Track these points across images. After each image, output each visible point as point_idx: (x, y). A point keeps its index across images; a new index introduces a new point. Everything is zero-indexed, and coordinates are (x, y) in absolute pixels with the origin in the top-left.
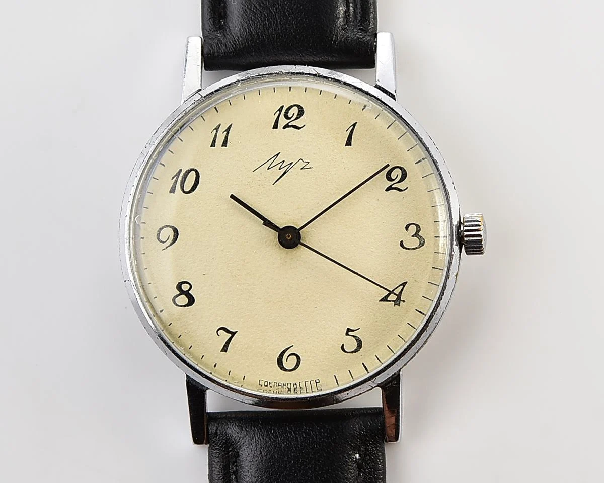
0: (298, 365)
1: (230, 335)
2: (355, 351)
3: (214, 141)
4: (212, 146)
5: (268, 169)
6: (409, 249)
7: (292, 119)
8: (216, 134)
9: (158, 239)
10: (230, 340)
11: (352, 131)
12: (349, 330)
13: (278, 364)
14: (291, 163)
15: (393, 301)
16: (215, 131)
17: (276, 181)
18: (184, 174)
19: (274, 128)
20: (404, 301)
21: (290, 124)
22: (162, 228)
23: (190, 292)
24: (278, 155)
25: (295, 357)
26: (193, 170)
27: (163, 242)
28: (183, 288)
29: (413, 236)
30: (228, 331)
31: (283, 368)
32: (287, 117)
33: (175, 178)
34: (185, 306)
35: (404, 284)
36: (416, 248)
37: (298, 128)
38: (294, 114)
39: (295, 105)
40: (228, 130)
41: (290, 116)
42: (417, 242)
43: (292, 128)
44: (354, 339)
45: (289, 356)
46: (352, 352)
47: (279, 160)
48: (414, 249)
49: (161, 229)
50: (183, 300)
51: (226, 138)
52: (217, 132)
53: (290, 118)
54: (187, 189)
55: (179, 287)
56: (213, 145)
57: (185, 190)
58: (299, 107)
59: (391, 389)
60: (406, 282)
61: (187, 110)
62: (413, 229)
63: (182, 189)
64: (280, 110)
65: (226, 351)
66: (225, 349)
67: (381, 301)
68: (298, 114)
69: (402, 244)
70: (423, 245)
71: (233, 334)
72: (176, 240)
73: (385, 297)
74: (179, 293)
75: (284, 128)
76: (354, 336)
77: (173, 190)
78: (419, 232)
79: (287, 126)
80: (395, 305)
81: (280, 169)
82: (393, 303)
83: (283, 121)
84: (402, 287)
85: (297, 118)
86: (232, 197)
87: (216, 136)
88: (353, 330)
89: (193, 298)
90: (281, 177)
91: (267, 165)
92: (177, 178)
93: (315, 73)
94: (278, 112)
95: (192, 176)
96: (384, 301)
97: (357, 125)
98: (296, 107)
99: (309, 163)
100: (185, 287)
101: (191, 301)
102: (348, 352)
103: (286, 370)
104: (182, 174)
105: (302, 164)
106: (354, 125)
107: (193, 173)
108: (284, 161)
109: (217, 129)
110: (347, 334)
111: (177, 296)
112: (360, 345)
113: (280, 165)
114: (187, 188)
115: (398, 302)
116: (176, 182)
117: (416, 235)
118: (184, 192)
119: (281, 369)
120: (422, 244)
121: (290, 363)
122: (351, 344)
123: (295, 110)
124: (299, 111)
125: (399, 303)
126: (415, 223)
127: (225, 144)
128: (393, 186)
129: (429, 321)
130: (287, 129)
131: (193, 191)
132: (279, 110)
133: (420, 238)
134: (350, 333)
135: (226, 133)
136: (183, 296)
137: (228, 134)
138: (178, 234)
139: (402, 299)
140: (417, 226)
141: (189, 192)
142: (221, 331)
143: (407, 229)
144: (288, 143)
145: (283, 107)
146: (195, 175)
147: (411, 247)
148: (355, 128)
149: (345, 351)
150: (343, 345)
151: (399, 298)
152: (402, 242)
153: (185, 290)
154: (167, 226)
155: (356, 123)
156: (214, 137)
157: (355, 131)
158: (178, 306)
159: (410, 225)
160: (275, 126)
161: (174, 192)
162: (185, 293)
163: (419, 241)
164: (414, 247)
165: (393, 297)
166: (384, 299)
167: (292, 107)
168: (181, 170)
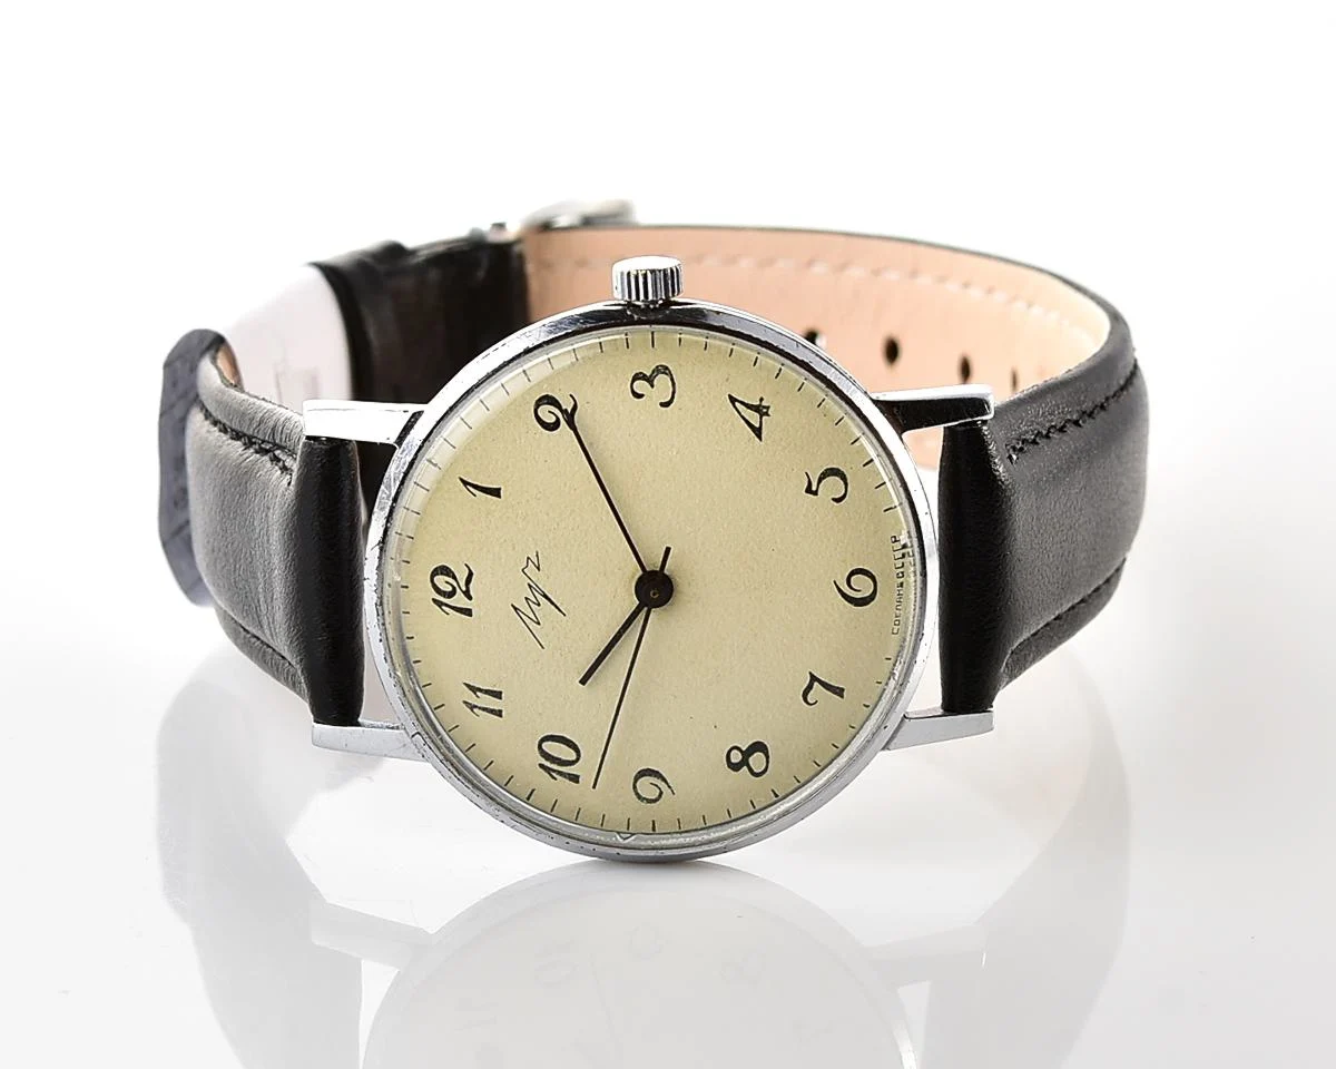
0: (866, 572)
1: (816, 684)
2: (845, 478)
3: (492, 711)
4: (501, 716)
5: (539, 623)
6: (674, 393)
7: (455, 584)
8: (480, 708)
9: (655, 800)
10: (824, 684)
11: (477, 487)
12: (809, 490)
13: (865, 605)
14: (530, 586)
15: (761, 418)
16: (475, 710)
17: (560, 610)
18: (547, 760)
19: (470, 615)
20: (761, 400)
21: (464, 589)
22: (637, 794)
23: (744, 749)
24: (516, 609)
25: (853, 578)
26: (540, 746)
27: (661, 793)
28: (737, 761)
29: (652, 386)
30: (810, 687)
31: (872, 597)
32: (451, 594)
33: (554, 774)
34: (767, 757)
35: (733, 400)
36: (672, 380)
37: (471, 574)
38: (447, 582)
39: (432, 581)
40: (474, 690)
41: (450, 589)
42: (661, 380)
43: (471, 586)
44: (824, 481)
45: (851, 588)
46: (846, 484)
47: (524, 607)
48: (673, 384)
49: (639, 797)
50: (757, 760)
51: (487, 692)
52: (476, 707)
53: (454, 588)
54: (573, 756)
55: (735, 767)
56: (499, 713)
58: (435, 573)
59: (907, 415)
60: (730, 397)
61: (441, 757)
62: (640, 386)
63: (572, 763)
64: (439, 604)
65: (843, 690)
66: (839, 692)
67: (760, 439)
68: (448, 575)
69: (666, 405)
70: (667, 368)
71: (813, 678)
72: (657, 772)
73: (754, 431)
74: (745, 768)
75: (470, 598)
76: (819, 482)
77: (575, 778)
78: (645, 375)
79: (467, 594)
80: (767, 414)
81: (539, 605)
82: (764, 418)
83: (459, 600)
84: (737, 404)
85: (454, 578)
86: (583, 682)
87: (484, 709)
88: (810, 483)
89: (754, 743)
90: (552, 603)
91: (533, 625)
92: (554, 771)
93: (377, 550)
94: (444, 607)
95: (552, 748)
96: (761, 433)
97: (465, 479)
98: (436, 579)
99: (528, 558)
100: (736, 757)
101: (759, 747)
102: (846, 491)
103: (875, 591)
104: (548, 764)
105: (531, 568)
106: (465, 483)
107: (545, 746)
108: (526, 599)
109: (472, 707)
110: (815, 493)
111: (751, 770)
112: (834, 472)
113: (533, 605)
114: (570, 755)
115: (761, 410)
116: (560, 773)
117: (650, 380)
118: (578, 759)
119: (873, 599)
120: (665, 370)
121: (863, 586)
122: (833, 486)
123: (441, 580)
124: (442, 574)
125: (764, 407)
126: (629, 383)
127: (498, 695)
128: (569, 419)
129: (795, 360)
130: (472, 593)
131: (576, 745)
132: (440, 607)
133: (656, 372)
134: (814, 488)
135: (478, 693)
136: (751, 760)
137: (480, 690)
138: (647, 769)
139: (758, 403)
140: (636, 378)
141: (578, 751)
142: (810, 698)
143: (640, 396)
144: (495, 592)
145: (434, 601)
146: (550, 743)
147: (671, 389)
148: (470, 481)
149: (844, 496)
150: (834, 500)
151: (756, 409)
152: (663, 405)
153: (740, 757)
154: (635, 787)
155: (461, 479)
156: (485, 713)
157: (475, 483)
158: (767, 767)
159: (633, 392)
160: (468, 612)
161: (578, 777)
162: (746, 757)
163: (660, 375)
164: (670, 384)
165: (754, 418)
166: (758, 432)
167: (434, 586)
168: (541, 766)
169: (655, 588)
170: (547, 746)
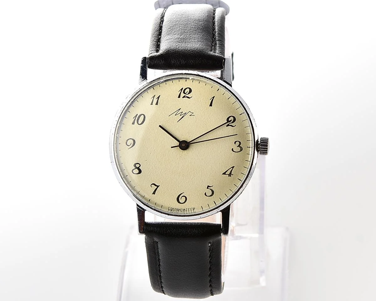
0: (186, 201)
1: (156, 187)
2: (211, 196)
3: (152, 102)
4: (151, 104)
5: (176, 115)
7: (187, 94)
8: (153, 99)
9: (126, 144)
10: (156, 189)
11: (212, 100)
12: (208, 186)
13: (177, 200)
14: (185, 113)
16: (153, 98)
18: (139, 116)
19: (178, 98)
20: (233, 175)
21: (185, 96)
22: (129, 139)
23: (140, 168)
24: (180, 109)
25: (184, 197)
26: (142, 114)
27: (129, 146)
29: (237, 147)
30: (156, 185)
32: (184, 93)
33: (135, 118)
34: (137, 174)
35: (233, 167)
37: (189, 98)
39: (188, 88)
43: (186, 98)
44: (210, 190)
45: (182, 197)
46: (209, 196)
47: (180, 111)
50: (137, 171)
51: (158, 101)
53: (186, 93)
54: (140, 123)
55: (135, 165)
56: (152, 104)
58: (190, 89)
59: (226, 214)
61: (141, 89)
63: (138, 123)
64: (182, 90)
65: (154, 194)
66: (154, 193)
67: (223, 174)
68: (189, 92)
69: (232, 150)
70: (242, 150)
71: (158, 186)
72: (134, 145)
73: (225, 172)
74: (134, 168)
75: (183, 98)
76: (210, 189)
79: (184, 97)
81: (181, 115)
82: (228, 175)
83: (182, 95)
84: (232, 168)
85: (189, 94)
86: (160, 126)
89: (141, 170)
92: (136, 118)
93: (197, 74)
98: (188, 89)
101: (140, 172)
102: (208, 196)
103: (180, 203)
104: (138, 116)
105: (190, 114)
106: (214, 97)
107: (143, 116)
108: (182, 112)
110: (208, 188)
112: (213, 193)
113: (180, 114)
114: (140, 122)
115: (230, 175)
116: (135, 119)
117: (239, 146)
118: (139, 124)
119: (178, 202)
120: (241, 150)
121: (182, 200)
122: (209, 193)
123: (188, 90)
124: (190, 91)
127: (157, 104)
128: (230, 125)
129: (243, 184)
130: (184, 98)
132: (181, 90)
133: (241, 148)
134: (209, 188)
135: (157, 99)
136: (137, 169)
137: (158, 99)
138: (135, 142)
140: (239, 142)
141: (141, 124)
142: (153, 185)
143: (235, 143)
144: (185, 104)
146: (143, 117)
147: (236, 151)
148: (214, 98)
149: (206, 196)
150: (206, 193)
151: (230, 173)
153: (137, 167)
154: (131, 139)
156: (152, 100)
157: (214, 100)
158: (134, 174)
159: (236, 141)
160: (179, 97)
161: (134, 124)
163: (240, 149)
164: (238, 151)
165: (228, 173)
166: (224, 174)
167: (186, 88)
168: (137, 114)
169: (184, 145)
170: (142, 116)
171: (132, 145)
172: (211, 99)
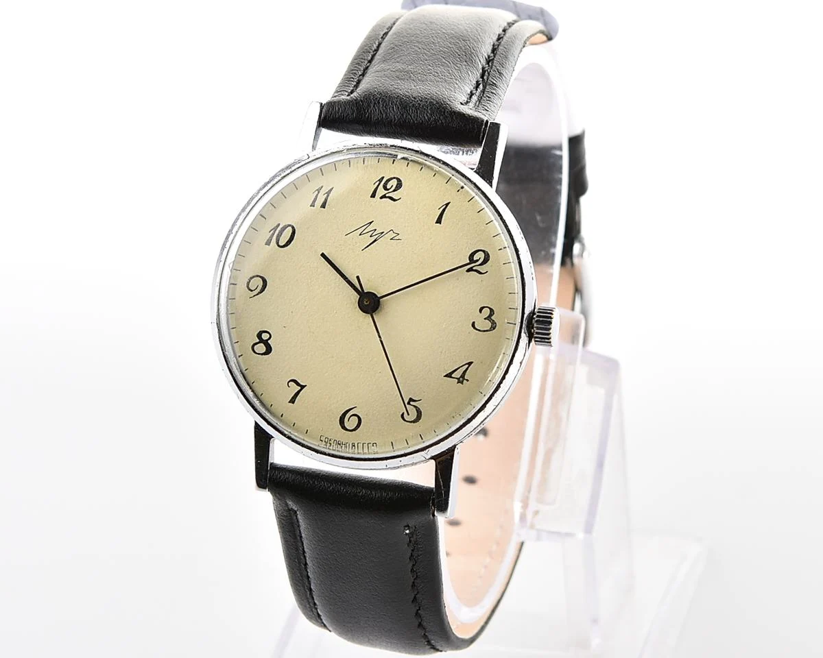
0: (358, 426)
1: (300, 388)
2: (415, 421)
3: (314, 201)
4: (311, 206)
5: (360, 235)
6: (479, 330)
7: (390, 191)
8: (317, 195)
9: (248, 287)
10: (298, 392)
11: (444, 210)
12: (411, 400)
13: (340, 423)
14: (382, 233)
15: (457, 378)
16: (317, 192)
18: (281, 228)
19: (371, 197)
20: (467, 380)
21: (387, 195)
23: (269, 342)
24: (371, 223)
25: (356, 418)
26: (289, 225)
27: (252, 291)
28: (263, 337)
29: (485, 319)
30: (298, 384)
31: (344, 427)
32: (385, 188)
33: (272, 231)
34: (262, 354)
35: (470, 364)
36: (487, 331)
37: (394, 200)
38: (392, 186)
39: (394, 178)
40: (328, 193)
41: (388, 187)
42: (488, 325)
43: (388, 199)
44: (415, 409)
45: (351, 416)
46: (411, 422)
47: (371, 228)
48: (484, 331)
49: (252, 278)
50: (261, 348)
51: (326, 200)
52: (319, 193)
53: (388, 190)
54: (281, 243)
55: (259, 335)
57: (280, 244)
58: (399, 180)
59: (444, 464)
60: (472, 363)
61: (293, 168)
62: (486, 312)
63: (278, 243)
64: (380, 180)
65: (293, 403)
66: (292, 401)
67: (445, 376)
68: (396, 187)
69: (473, 325)
70: (494, 329)
71: (303, 387)
72: (264, 290)
73: (450, 373)
74: (258, 341)
75: (381, 198)
76: (414, 406)
77: (268, 243)
78: (492, 315)
79: (384, 197)
80: (458, 382)
81: (371, 236)
82: (457, 380)
83: (381, 192)
84: (467, 366)
85: (394, 191)
86: (323, 255)
87: (316, 197)
88: (415, 401)
89: (271, 348)
92: (274, 232)
93: (417, 149)
94: (378, 182)
95: (289, 231)
96: (449, 377)
97: (450, 205)
98: (395, 180)
100: (265, 336)
101: (269, 350)
102: (407, 421)
103: (347, 430)
104: (279, 229)
105: (391, 235)
106: (447, 205)
107: (290, 228)
108: (375, 230)
109: (319, 190)
110: (409, 403)
111: (256, 344)
112: (419, 414)
113: (371, 233)
114: (282, 242)
115: (461, 380)
116: (273, 234)
117: (489, 318)
118: (279, 246)
119: (342, 428)
120: (493, 327)
121: (351, 423)
122: (411, 414)
123: (394, 182)
124: (398, 184)
125: (463, 381)
126: (489, 306)
127: (323, 206)
128: (474, 268)
129: (487, 402)
130: (384, 199)
131: (287, 246)
133: (494, 323)
134: (411, 403)
135: (326, 195)
136: (262, 344)
137: (328, 196)
138: (266, 285)
139: (466, 378)
140: (491, 310)
141: (284, 246)
142: (292, 384)
143: (481, 311)
144: (383, 213)
145: (383, 178)
146: (291, 231)
147: (482, 329)
148: (448, 207)
149: (404, 420)
150: (403, 414)
151: (463, 376)
152: (474, 323)
153: (265, 339)
154: (258, 276)
155: (449, 203)
156: (314, 197)
157: (446, 210)
158: (256, 353)
159: (484, 307)
160: (373, 196)
161: (269, 245)
162: (264, 342)
163: (490, 324)
164: (485, 329)
165: (457, 374)
166: (449, 375)
167: (392, 179)
168: (279, 225)
169: (370, 303)
171: (258, 290)
172: (441, 209)
